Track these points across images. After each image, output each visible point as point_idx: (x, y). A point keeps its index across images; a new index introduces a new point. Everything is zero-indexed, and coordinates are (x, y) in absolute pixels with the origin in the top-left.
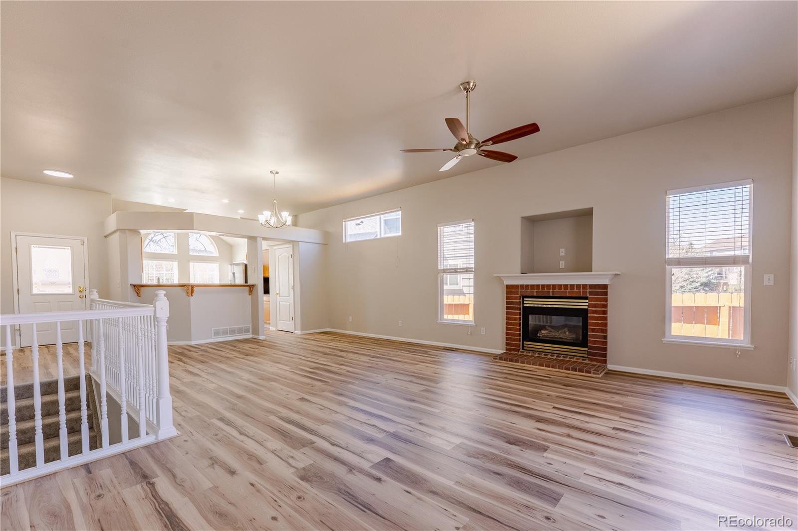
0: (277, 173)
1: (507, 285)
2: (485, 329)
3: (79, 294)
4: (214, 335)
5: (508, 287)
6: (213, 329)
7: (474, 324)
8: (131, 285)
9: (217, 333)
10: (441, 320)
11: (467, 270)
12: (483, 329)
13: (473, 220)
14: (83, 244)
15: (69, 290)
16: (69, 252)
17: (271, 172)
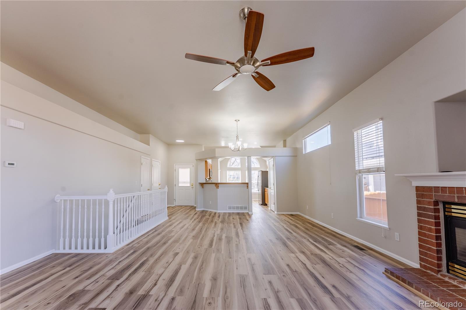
0: (239, 120)
1: (416, 187)
2: (399, 235)
3: (192, 186)
4: (229, 209)
5: (418, 188)
6: (228, 206)
7: (387, 226)
8: (199, 183)
9: (230, 208)
10: (361, 218)
11: (378, 170)
12: (397, 234)
13: (382, 119)
14: (193, 167)
15: (189, 185)
16: (189, 170)
17: (236, 121)
